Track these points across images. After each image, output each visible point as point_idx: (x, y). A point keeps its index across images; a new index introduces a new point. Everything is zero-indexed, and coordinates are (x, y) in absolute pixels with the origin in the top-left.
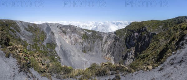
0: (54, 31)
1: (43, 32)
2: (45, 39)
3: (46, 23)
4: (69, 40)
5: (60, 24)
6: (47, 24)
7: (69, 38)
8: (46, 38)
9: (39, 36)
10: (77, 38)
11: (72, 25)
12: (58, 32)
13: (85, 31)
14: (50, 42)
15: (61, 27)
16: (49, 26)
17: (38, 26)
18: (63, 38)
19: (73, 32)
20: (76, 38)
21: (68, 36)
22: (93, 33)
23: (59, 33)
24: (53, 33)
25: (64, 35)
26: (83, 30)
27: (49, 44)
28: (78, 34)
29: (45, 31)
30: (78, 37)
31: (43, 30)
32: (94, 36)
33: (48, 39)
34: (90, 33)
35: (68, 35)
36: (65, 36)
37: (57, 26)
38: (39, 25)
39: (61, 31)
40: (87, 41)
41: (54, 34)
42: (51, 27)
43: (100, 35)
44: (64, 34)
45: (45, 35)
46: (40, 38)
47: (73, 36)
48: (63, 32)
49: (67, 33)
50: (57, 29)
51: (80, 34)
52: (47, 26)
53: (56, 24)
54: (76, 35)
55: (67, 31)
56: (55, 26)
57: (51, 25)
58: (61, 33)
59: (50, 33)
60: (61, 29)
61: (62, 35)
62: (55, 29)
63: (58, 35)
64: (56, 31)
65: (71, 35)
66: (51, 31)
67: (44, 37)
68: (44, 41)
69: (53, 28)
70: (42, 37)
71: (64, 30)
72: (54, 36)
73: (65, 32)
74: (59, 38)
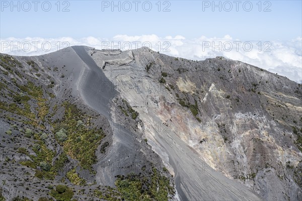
2: (103, 150)
3: (75, 48)
4: (223, 150)
5: (162, 57)
6: (81, 51)
7: (219, 137)
8: (107, 144)
10: (267, 138)
11: (231, 63)
12: (152, 104)
14: (138, 166)
15: (169, 70)
16: (100, 64)
17: (27, 67)
18: (183, 137)
19: (238, 104)
20: (258, 141)
23: (160, 107)
24: (130, 113)
25: (190, 122)
27: (132, 178)
28: (270, 118)
30: (271, 131)
31: (68, 93)
35: (212, 122)
36: (195, 129)
38: (31, 62)
39: (171, 98)
41: (136, 115)
44: (189, 112)
45: (97, 123)
47: (244, 127)
48: (183, 104)
49: (205, 106)
51: (285, 117)
52: (86, 65)
53: (136, 56)
54: (258, 122)
55: (205, 99)
56: (132, 64)
57: (106, 63)
58: (169, 107)
59: (113, 109)
60: (167, 84)
61: (175, 118)
62: (134, 87)
63: (151, 119)
64: (142, 94)
65: (232, 123)
66: (117, 99)
67: (92, 141)
68: (94, 161)
69: (118, 77)
70: (75, 138)
71: (187, 89)
72: (137, 126)
73: (194, 104)
74: (162, 136)
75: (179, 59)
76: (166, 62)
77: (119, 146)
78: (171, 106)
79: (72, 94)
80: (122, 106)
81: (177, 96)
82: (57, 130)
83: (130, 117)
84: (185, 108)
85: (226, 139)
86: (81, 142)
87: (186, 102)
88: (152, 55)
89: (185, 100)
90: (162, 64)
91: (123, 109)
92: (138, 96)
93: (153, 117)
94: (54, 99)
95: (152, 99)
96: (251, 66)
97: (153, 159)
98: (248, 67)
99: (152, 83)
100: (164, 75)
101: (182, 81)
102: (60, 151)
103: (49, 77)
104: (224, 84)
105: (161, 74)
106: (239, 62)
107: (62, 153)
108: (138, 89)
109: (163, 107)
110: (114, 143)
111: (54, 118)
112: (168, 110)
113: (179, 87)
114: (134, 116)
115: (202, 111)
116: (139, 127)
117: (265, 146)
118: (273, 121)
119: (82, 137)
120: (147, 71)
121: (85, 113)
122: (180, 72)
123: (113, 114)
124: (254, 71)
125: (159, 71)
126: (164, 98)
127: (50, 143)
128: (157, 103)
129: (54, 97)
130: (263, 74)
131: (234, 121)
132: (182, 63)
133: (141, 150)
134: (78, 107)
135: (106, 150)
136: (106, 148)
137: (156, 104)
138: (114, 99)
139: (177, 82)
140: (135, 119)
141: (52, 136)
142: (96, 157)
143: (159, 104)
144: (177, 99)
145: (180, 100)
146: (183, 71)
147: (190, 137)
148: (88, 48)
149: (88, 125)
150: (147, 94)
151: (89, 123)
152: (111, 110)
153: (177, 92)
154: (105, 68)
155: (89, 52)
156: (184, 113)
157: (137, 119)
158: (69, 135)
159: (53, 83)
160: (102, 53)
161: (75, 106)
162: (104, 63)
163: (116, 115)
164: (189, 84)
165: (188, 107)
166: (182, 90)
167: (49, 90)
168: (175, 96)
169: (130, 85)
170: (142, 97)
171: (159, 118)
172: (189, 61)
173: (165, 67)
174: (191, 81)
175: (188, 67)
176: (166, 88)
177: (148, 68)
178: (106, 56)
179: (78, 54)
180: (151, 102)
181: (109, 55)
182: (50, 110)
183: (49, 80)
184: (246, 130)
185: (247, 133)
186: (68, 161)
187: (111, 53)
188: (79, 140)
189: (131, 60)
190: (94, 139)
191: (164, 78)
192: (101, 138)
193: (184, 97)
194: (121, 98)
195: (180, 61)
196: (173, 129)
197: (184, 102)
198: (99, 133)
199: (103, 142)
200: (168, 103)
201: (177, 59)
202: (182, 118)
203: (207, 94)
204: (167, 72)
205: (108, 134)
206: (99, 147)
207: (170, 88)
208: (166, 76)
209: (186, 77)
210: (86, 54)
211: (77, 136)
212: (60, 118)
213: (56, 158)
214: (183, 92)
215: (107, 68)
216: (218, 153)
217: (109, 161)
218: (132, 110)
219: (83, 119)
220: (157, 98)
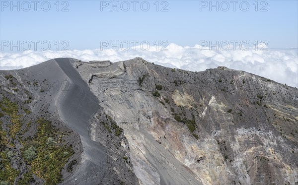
0: (118, 114)
1: (49, 126)
2: (70, 169)
3: (60, 61)
4: (222, 170)
5: (157, 68)
7: (219, 156)
8: (75, 162)
9: (22, 156)
10: (273, 156)
11: (235, 73)
15: (164, 82)
16: (86, 77)
18: (178, 156)
19: (242, 119)
20: (263, 160)
21: (208, 146)
23: (153, 123)
24: (113, 129)
25: (186, 139)
28: (276, 133)
29: (60, 115)
30: (278, 148)
31: (45, 110)
33: (91, 168)
35: (211, 139)
36: (192, 147)
37: (132, 78)
39: (165, 113)
41: (119, 131)
42: (94, 89)
44: (185, 128)
45: (68, 139)
46: (34, 163)
47: (247, 144)
48: (178, 119)
49: (204, 122)
50: (138, 96)
51: (294, 133)
52: (69, 79)
53: (127, 68)
54: (263, 138)
55: (204, 113)
56: (123, 76)
57: (92, 76)
58: (164, 122)
59: (94, 125)
60: (162, 98)
61: (170, 134)
62: (124, 101)
63: (142, 136)
64: (132, 109)
65: (233, 139)
66: (100, 115)
67: (60, 159)
68: (59, 180)
69: (106, 91)
70: (44, 156)
71: (184, 103)
72: (120, 143)
73: (191, 119)
74: (154, 154)
75: (176, 70)
76: (161, 74)
77: (87, 164)
78: (165, 121)
79: (49, 110)
80: (105, 122)
81: (173, 110)
82: (26, 148)
83: (113, 134)
84: (181, 124)
85: (226, 158)
86: (49, 160)
87: (182, 117)
88: (146, 66)
89: (181, 114)
90: (157, 75)
91: (106, 125)
92: (129, 111)
93: (145, 134)
94: (29, 115)
95: (144, 114)
96: (257, 76)
97: (127, 178)
98: (254, 78)
99: (145, 97)
100: (159, 88)
101: (178, 94)
102: (24, 170)
103: (27, 93)
104: (226, 96)
105: (155, 87)
106: (243, 72)
107: (27, 172)
108: (129, 104)
109: (157, 123)
110: (83, 161)
111: (25, 136)
112: (162, 126)
113: (175, 101)
114: (118, 133)
115: (200, 126)
116: (123, 144)
117: (271, 164)
118: (280, 137)
119: (51, 156)
120: (140, 84)
121: (58, 130)
122: (177, 85)
123: (94, 131)
124: (260, 81)
125: (153, 84)
126: (157, 113)
127: (14, 161)
128: (150, 118)
129: (30, 113)
130: (270, 85)
131: (236, 138)
132: (179, 74)
133: (114, 169)
134: (53, 124)
135: (73, 168)
136: (73, 166)
137: (149, 120)
138: (97, 115)
139: (173, 96)
140: (118, 135)
141: (19, 154)
142: (62, 176)
143: (152, 119)
144: (172, 114)
145: (176, 114)
146: (181, 83)
147: (186, 155)
148: (73, 60)
149: (59, 142)
150: (138, 108)
151: (61, 140)
152: (91, 127)
153: (172, 107)
154: (92, 82)
155: (75, 65)
156: (179, 130)
157: (121, 136)
158: (39, 153)
159: (30, 98)
160: (90, 65)
161: (50, 122)
162: (91, 75)
163: (97, 131)
164: (186, 97)
165: (184, 122)
166: (178, 104)
167: (25, 106)
168: (170, 110)
169: (120, 99)
170: (133, 113)
171: (151, 135)
172: (187, 72)
173: (160, 80)
174: (189, 94)
175: (185, 78)
176: (160, 102)
177: (141, 81)
178: (94, 69)
179: (61, 67)
180: (143, 118)
181: (97, 68)
182: (23, 127)
183: (26, 96)
184: (250, 147)
185: (251, 151)
186: (33, 181)
187: (100, 65)
188: (48, 158)
189: (122, 73)
190: (63, 157)
191: (159, 91)
192: (69, 156)
193: (181, 111)
194: (104, 113)
195: (178, 72)
196: (167, 147)
197: (180, 118)
198: (69, 150)
199: (71, 160)
200: (162, 118)
201: (173, 70)
202: (177, 134)
203: (206, 108)
204: (163, 85)
205: (77, 151)
206: (66, 165)
207: (164, 101)
208: (161, 89)
209: (184, 89)
210: (71, 66)
211: (46, 154)
212: (32, 135)
213: (19, 177)
214: (180, 106)
215: (94, 81)
216: (218, 173)
217: (76, 180)
218: (116, 126)
219: (55, 136)
220: (150, 113)
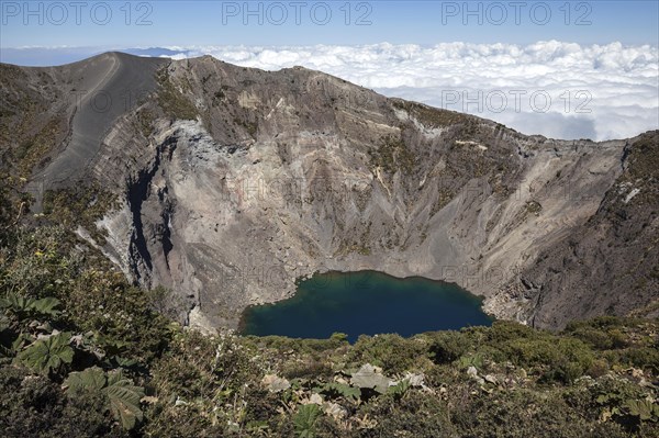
5: (227, 67)
7: (276, 158)
8: (49, 160)
10: (335, 159)
11: (311, 73)
13: (402, 115)
15: (232, 82)
17: (34, 80)
19: (307, 121)
20: (323, 162)
21: (266, 149)
22: (458, 133)
26: (389, 106)
28: (341, 137)
30: (340, 152)
32: (455, 155)
34: (434, 133)
35: (271, 141)
38: (42, 73)
40: (403, 183)
43: (507, 152)
47: (309, 147)
49: (267, 125)
51: (361, 136)
54: (326, 141)
55: (269, 115)
59: (119, 125)
60: (226, 99)
65: (295, 142)
71: (249, 105)
73: (253, 121)
75: (248, 69)
76: (230, 73)
81: (235, 112)
85: (284, 160)
87: (244, 120)
88: (215, 64)
89: (243, 117)
90: (225, 75)
96: (332, 77)
98: (329, 79)
100: (226, 88)
101: (245, 95)
104: (296, 98)
105: (220, 87)
106: (319, 72)
110: (57, 160)
113: (240, 102)
115: (262, 129)
117: (329, 167)
118: (344, 140)
120: (203, 84)
122: (246, 85)
123: (115, 131)
124: (336, 83)
125: (219, 83)
130: (345, 87)
131: (298, 141)
132: (251, 74)
135: (45, 165)
136: (46, 163)
139: (239, 97)
140: (148, 135)
142: (31, 173)
146: (250, 84)
152: (115, 127)
153: (235, 108)
163: (119, 131)
164: (253, 98)
165: (245, 124)
166: (242, 105)
172: (259, 71)
173: (228, 80)
174: (258, 95)
175: (256, 78)
177: (205, 80)
184: (311, 151)
185: (312, 154)
191: (224, 92)
193: (243, 113)
201: (245, 69)
203: (273, 110)
204: (229, 85)
207: (228, 103)
209: (252, 90)
214: (244, 108)
216: (273, 176)
217: (45, 175)
